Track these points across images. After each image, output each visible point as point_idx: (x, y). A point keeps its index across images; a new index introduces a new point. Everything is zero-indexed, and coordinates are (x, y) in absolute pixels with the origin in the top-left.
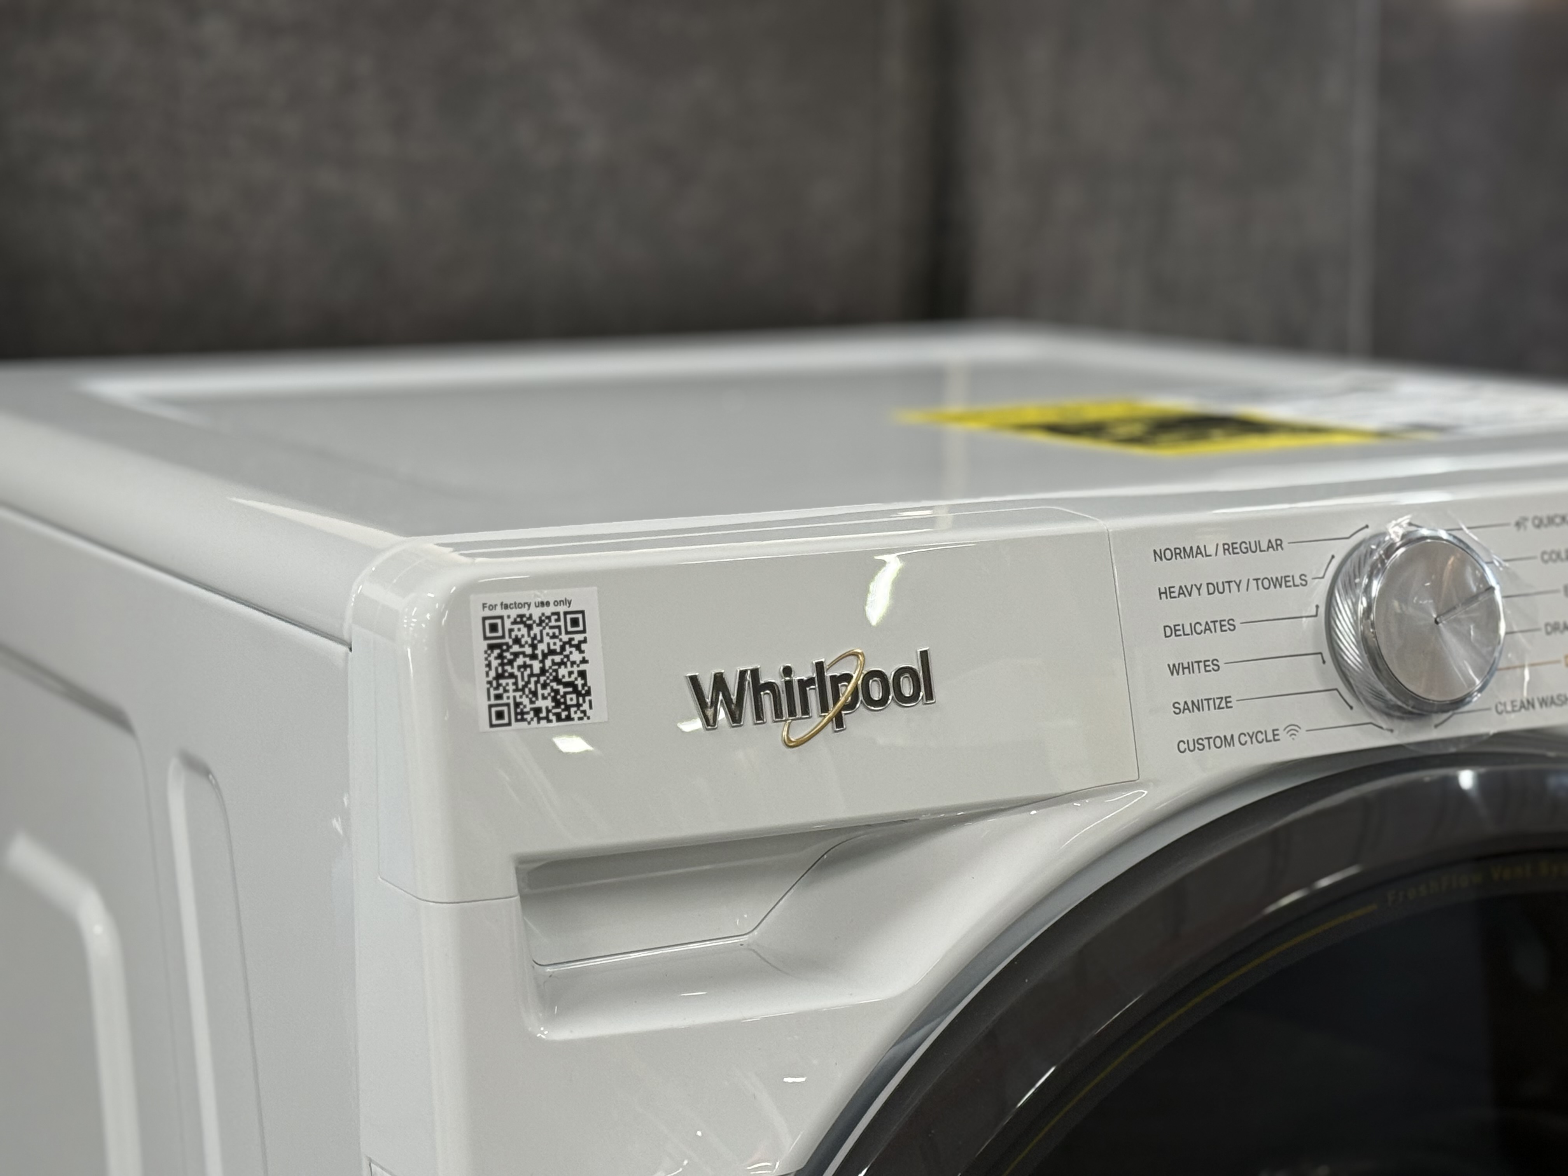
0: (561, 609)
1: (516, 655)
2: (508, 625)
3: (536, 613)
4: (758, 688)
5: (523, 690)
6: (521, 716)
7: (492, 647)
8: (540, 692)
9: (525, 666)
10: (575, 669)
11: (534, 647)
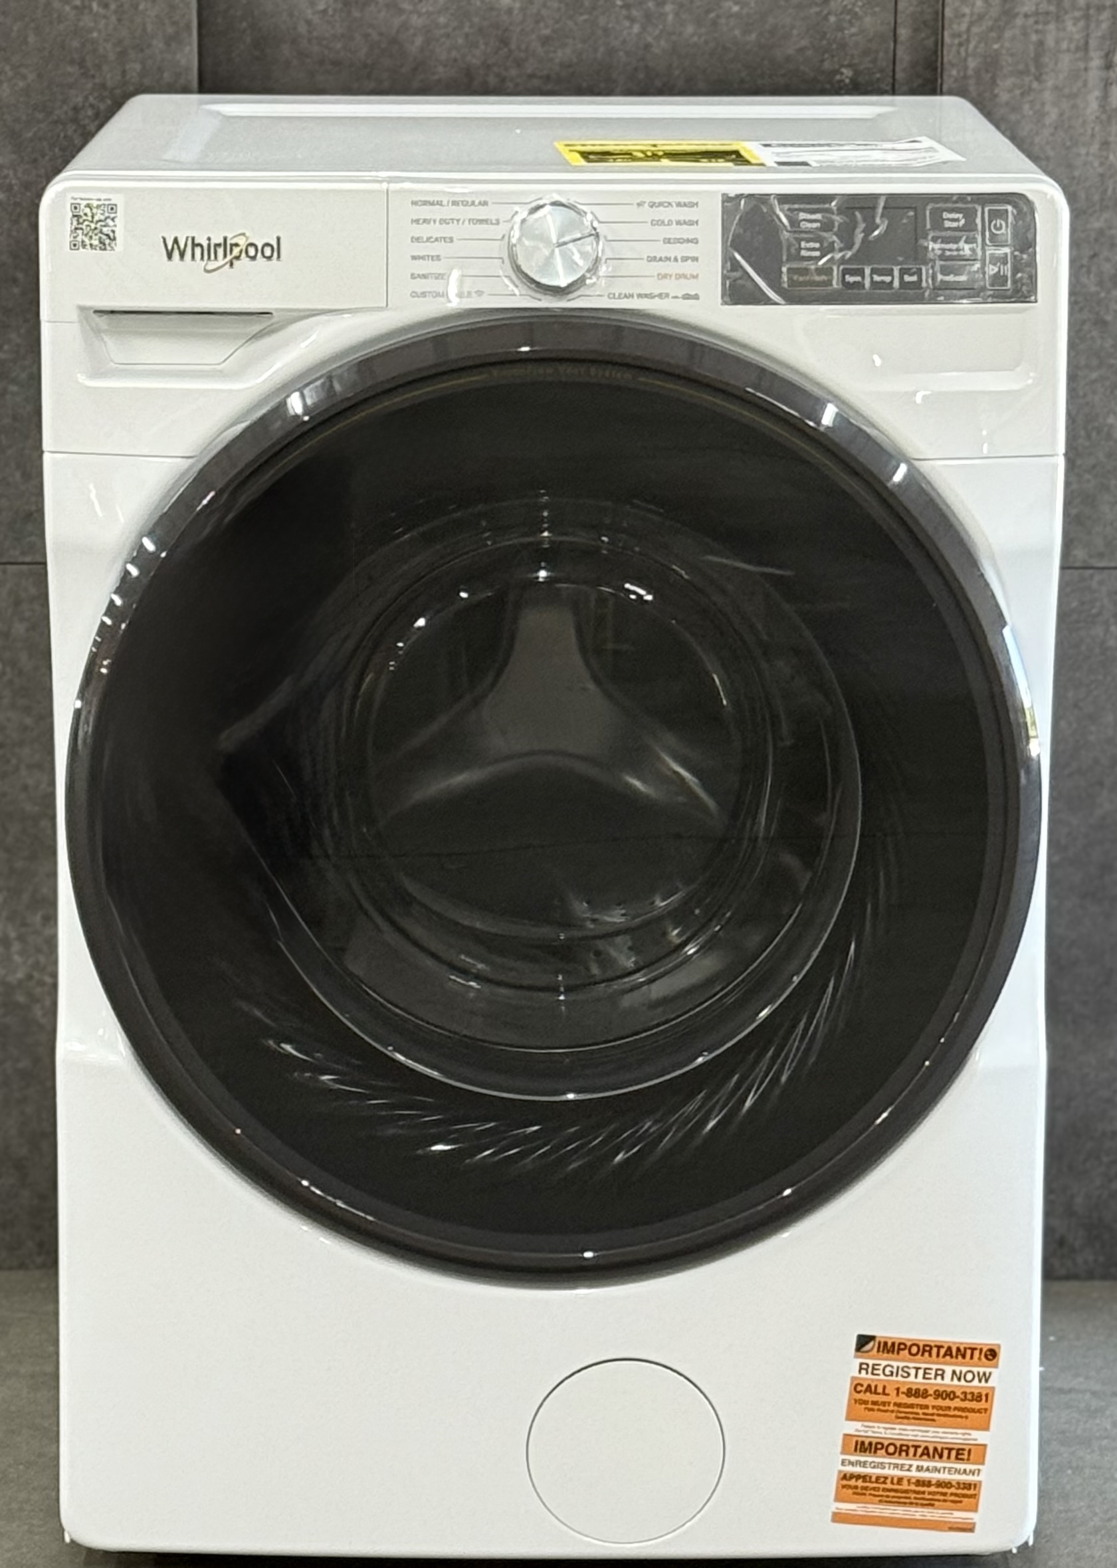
0: (107, 203)
1: (84, 221)
2: (82, 207)
3: (95, 203)
4: (194, 245)
5: (86, 235)
6: (84, 246)
7: (74, 216)
8: (94, 237)
9: (87, 226)
10: (110, 229)
11: (93, 217)
